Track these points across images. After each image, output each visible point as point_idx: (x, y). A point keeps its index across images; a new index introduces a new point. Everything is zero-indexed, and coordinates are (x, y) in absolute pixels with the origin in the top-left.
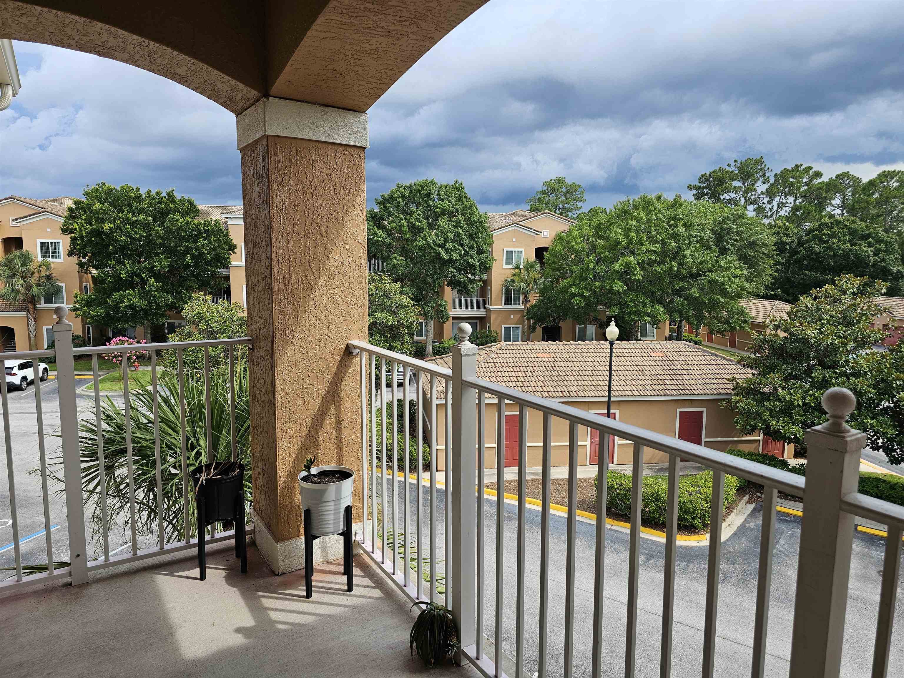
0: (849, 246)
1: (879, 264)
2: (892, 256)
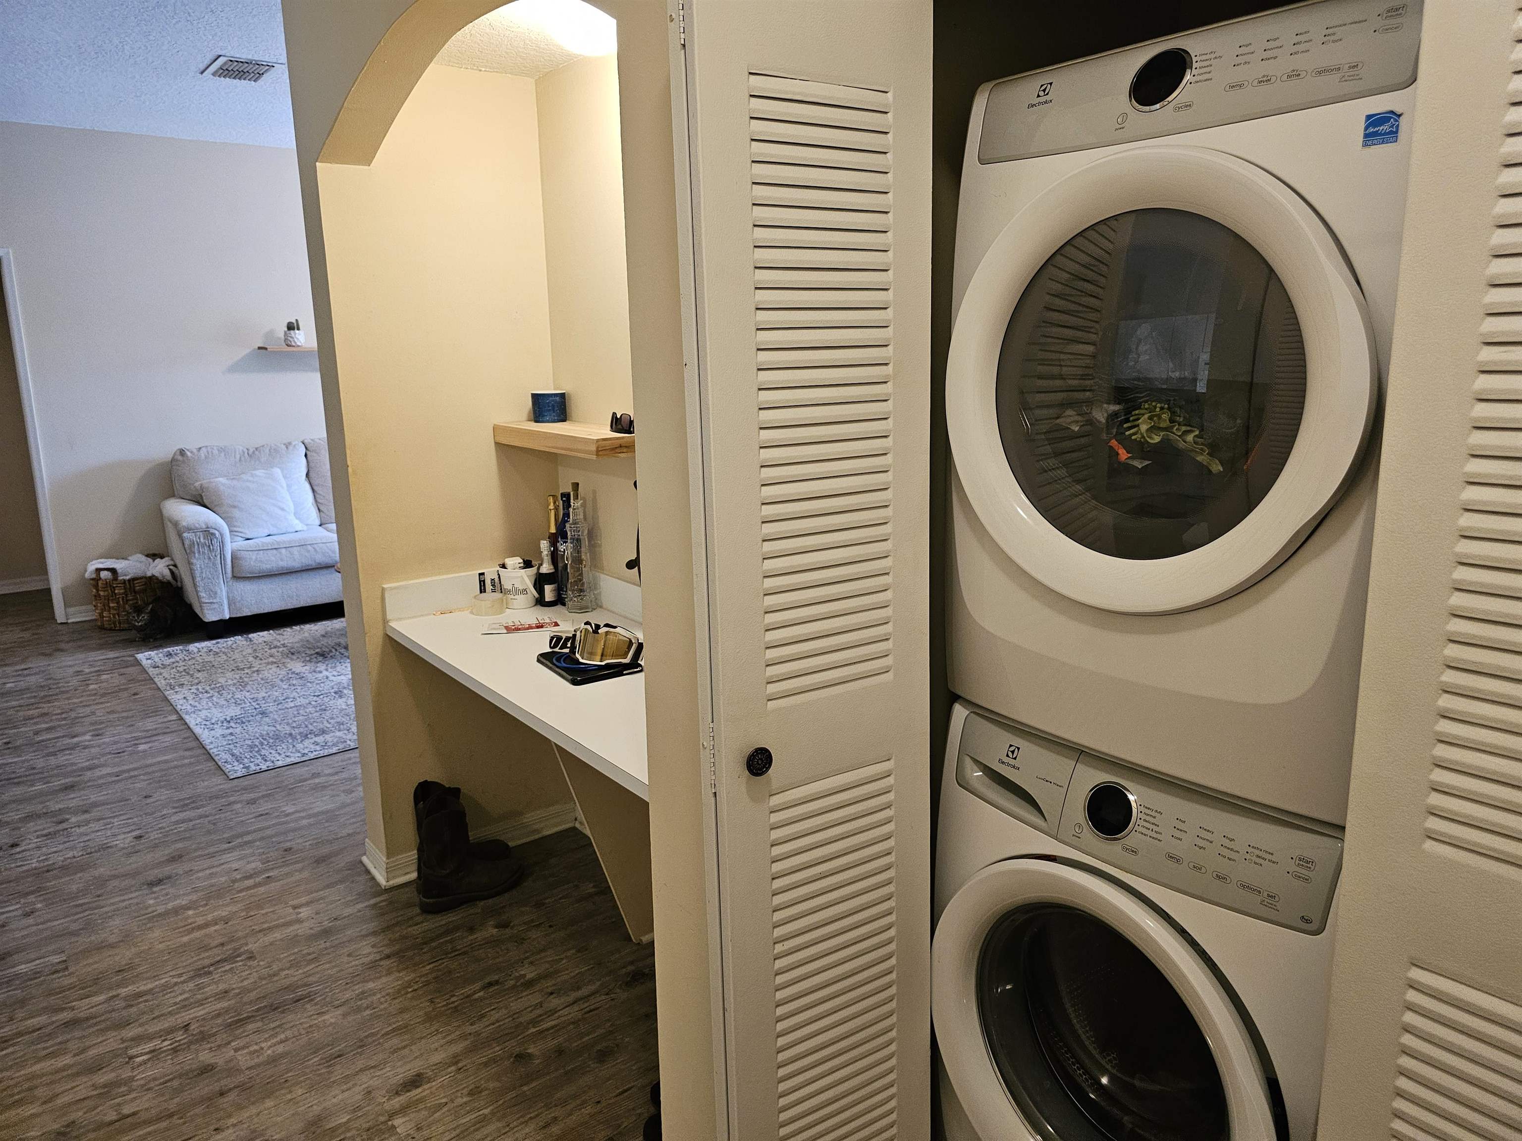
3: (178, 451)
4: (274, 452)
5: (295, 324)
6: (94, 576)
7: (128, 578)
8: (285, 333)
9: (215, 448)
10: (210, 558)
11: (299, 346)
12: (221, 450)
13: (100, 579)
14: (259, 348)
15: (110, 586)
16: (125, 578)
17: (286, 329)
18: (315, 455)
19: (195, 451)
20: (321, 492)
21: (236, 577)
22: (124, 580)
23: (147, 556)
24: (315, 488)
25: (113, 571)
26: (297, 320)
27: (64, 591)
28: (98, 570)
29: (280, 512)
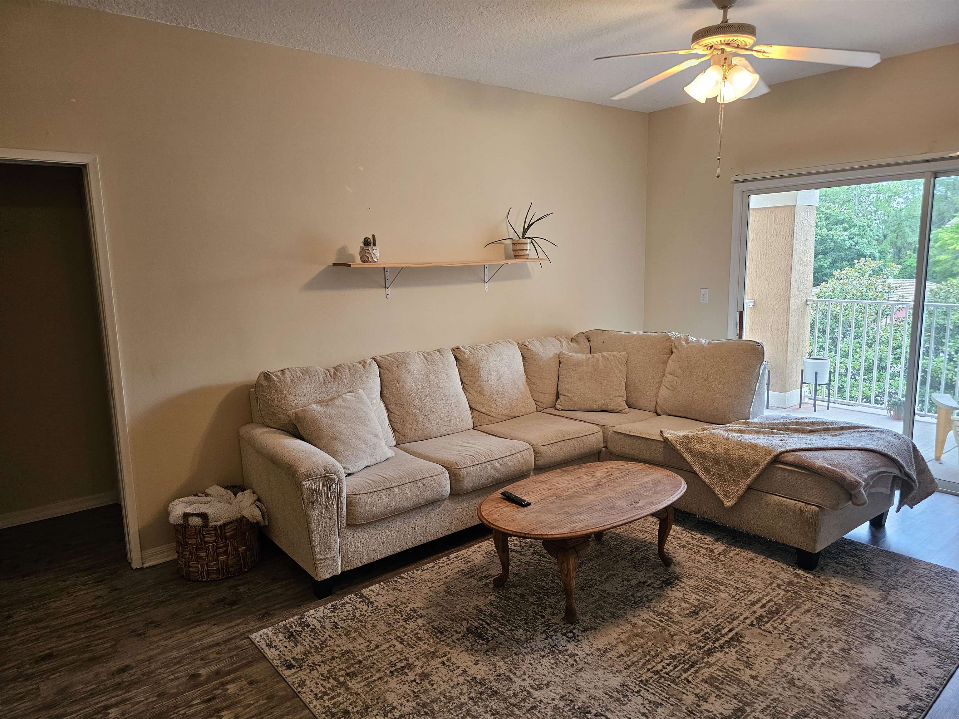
0: (826, 231)
1: (854, 247)
2: (865, 239)
3: (262, 375)
4: (353, 371)
5: (372, 240)
6: (181, 522)
7: (220, 523)
8: (362, 249)
9: (297, 370)
10: (327, 507)
11: (375, 262)
12: (306, 372)
13: (188, 525)
14: (334, 265)
15: (200, 533)
16: (216, 523)
17: (362, 245)
18: (387, 372)
19: (279, 374)
20: (395, 411)
21: (350, 525)
22: (216, 526)
23: (227, 488)
24: (389, 407)
25: (204, 516)
26: (373, 236)
27: (141, 533)
28: (186, 516)
29: (373, 439)
